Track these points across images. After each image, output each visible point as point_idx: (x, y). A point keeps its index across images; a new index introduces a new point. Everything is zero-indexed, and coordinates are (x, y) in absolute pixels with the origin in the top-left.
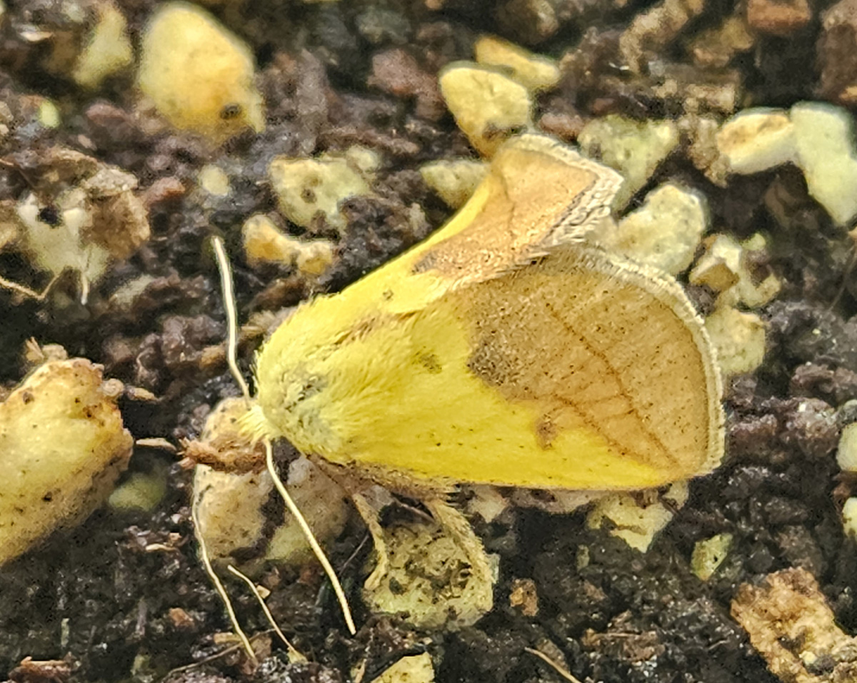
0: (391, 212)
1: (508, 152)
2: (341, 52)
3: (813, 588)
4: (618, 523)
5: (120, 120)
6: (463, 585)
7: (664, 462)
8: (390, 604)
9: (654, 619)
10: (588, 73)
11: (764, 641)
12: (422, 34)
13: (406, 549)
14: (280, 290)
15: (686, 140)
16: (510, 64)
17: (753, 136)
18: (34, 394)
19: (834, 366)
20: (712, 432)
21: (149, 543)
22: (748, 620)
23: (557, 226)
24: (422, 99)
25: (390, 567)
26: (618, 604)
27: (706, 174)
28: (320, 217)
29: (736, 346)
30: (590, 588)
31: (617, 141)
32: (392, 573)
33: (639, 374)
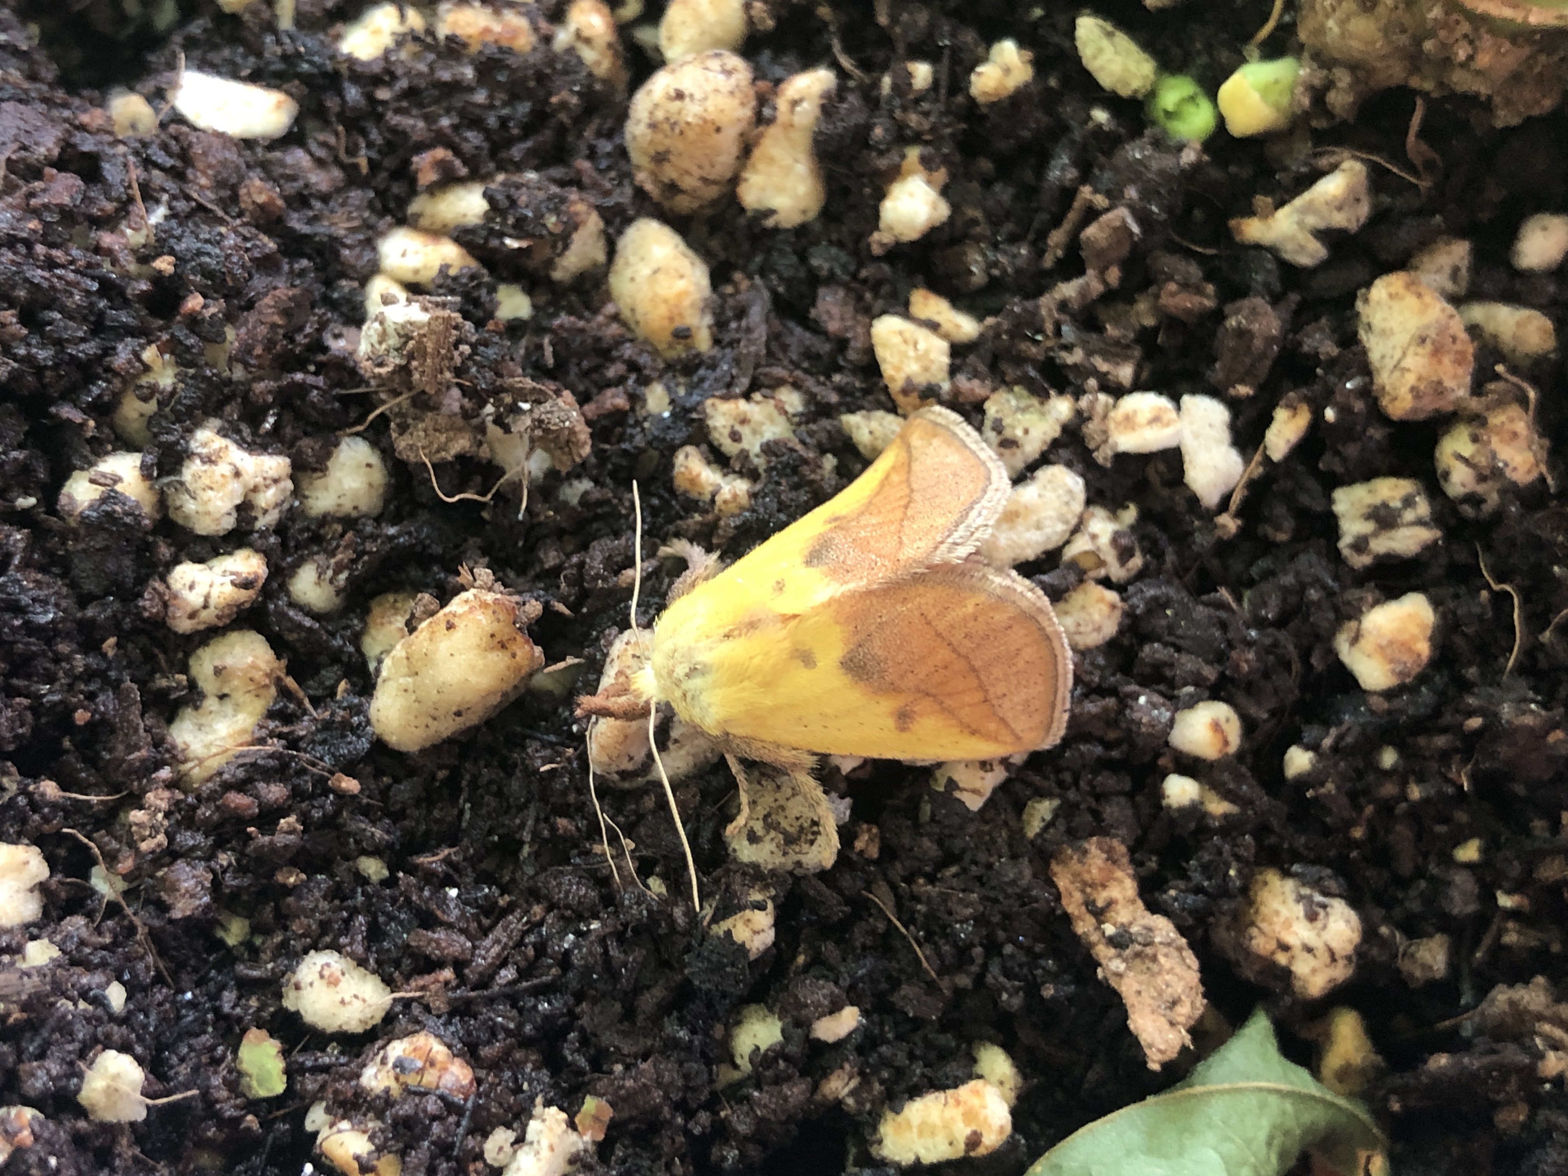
0: (805, 461)
1: (918, 421)
2: (788, 282)
3: (1125, 860)
4: (961, 785)
5: (582, 331)
6: (812, 842)
7: (1009, 739)
8: (746, 853)
9: (979, 879)
10: (1004, 337)
11: (1073, 905)
12: (864, 273)
13: (767, 801)
14: (697, 523)
15: (1081, 417)
16: (937, 318)
17: (1141, 426)
18: (456, 621)
19: (1178, 649)
20: (1057, 714)
21: (543, 765)
22: (1063, 882)
23: (942, 542)
24: (853, 344)
25: (750, 818)
26: (949, 858)
27: (1095, 454)
28: (744, 455)
29: (1093, 622)
30: (926, 843)
31: (1019, 416)
32: (751, 823)
33: (997, 672)
